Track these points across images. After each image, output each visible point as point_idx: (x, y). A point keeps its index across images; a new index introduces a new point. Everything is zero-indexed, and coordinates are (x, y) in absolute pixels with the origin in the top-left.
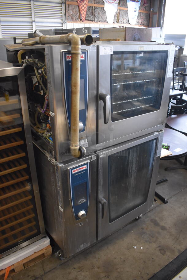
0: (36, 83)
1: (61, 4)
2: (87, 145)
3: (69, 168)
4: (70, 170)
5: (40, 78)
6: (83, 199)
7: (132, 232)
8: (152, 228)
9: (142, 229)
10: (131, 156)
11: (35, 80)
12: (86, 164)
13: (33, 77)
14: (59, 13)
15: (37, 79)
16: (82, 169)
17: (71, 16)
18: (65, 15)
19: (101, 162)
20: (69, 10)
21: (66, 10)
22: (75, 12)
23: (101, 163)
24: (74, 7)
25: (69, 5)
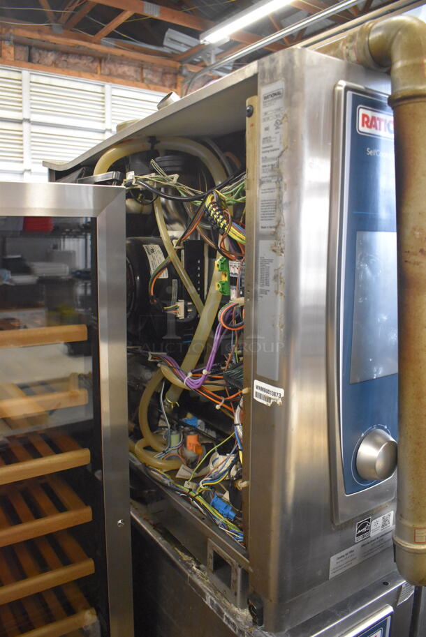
0: (160, 270)
5: (179, 252)
11: (156, 259)
13: (151, 246)
15: (166, 254)
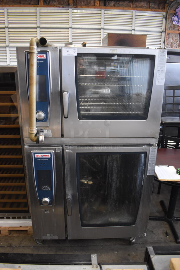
1: (161, 33)
2: (51, 135)
3: (32, 151)
4: (33, 153)
6: (48, 186)
7: (116, 253)
8: (140, 259)
9: (129, 255)
10: (110, 163)
12: (50, 153)
14: (159, 41)
16: (45, 157)
17: (171, 44)
18: (164, 42)
19: (67, 156)
20: (169, 39)
21: (166, 38)
22: (176, 40)
23: (68, 158)
24: (174, 36)
25: (169, 34)
